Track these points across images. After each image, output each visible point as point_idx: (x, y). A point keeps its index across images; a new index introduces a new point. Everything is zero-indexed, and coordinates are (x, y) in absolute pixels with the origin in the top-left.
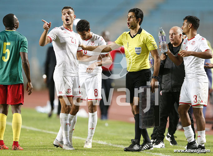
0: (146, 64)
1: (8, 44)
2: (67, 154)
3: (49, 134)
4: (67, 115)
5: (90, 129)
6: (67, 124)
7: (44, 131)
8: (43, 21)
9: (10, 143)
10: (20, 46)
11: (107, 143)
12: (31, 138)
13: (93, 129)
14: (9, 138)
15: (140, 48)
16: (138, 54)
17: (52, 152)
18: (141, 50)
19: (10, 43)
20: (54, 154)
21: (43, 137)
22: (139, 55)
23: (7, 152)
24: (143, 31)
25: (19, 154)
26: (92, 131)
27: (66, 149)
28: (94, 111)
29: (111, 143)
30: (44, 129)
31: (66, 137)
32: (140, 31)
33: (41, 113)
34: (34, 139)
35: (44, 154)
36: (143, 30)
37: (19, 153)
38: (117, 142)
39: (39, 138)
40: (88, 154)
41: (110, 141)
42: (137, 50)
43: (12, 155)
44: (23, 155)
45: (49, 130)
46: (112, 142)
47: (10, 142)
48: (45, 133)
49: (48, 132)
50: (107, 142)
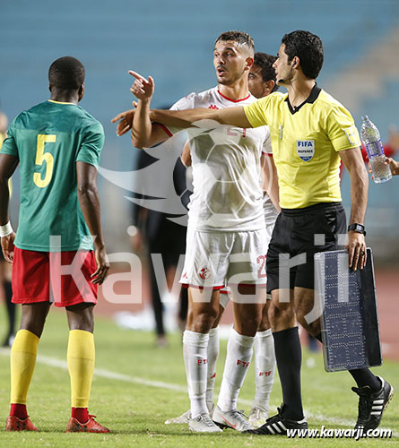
0: (330, 189)
1: (51, 138)
2: (202, 445)
3: (151, 387)
4: (201, 337)
5: (260, 374)
6: (199, 361)
7: (138, 380)
8: (131, 74)
9: (45, 412)
10: (81, 146)
11: (312, 415)
12: (102, 401)
13: (268, 374)
14: (42, 400)
15: (310, 144)
16: (306, 159)
17: (160, 439)
18: (312, 148)
19: (55, 136)
20: (166, 443)
21: (136, 397)
22: (307, 163)
23: (36, 439)
24: (323, 95)
25: (68, 442)
26: (266, 380)
27: (198, 430)
28: (266, 326)
29: (324, 414)
30: (138, 374)
31: (196, 397)
32: (313, 96)
33: (131, 331)
34: (111, 401)
35: (138, 442)
36: (322, 92)
37: (70, 439)
38: (338, 410)
39: (123, 401)
40: (261, 443)
41: (320, 407)
42: (301, 148)
43: (49, 445)
44: (79, 445)
45: (153, 377)
46: (325, 410)
47: (45, 410)
48: (139, 386)
49: (148, 382)
50: (311, 411)
